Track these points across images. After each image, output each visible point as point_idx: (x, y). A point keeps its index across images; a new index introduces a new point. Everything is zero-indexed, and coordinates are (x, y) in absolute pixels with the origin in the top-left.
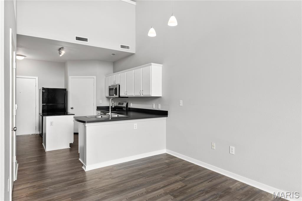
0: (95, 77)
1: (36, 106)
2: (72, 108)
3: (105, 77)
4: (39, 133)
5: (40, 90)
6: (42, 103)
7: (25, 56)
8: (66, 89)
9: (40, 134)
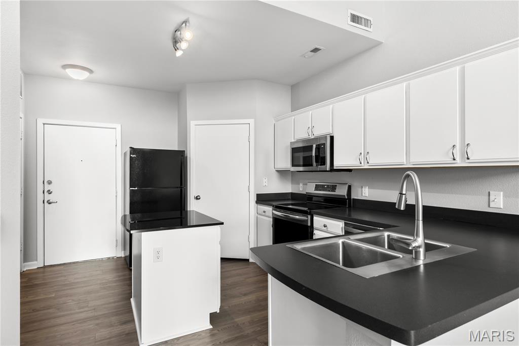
0: (251, 121)
1: (117, 192)
2: (197, 198)
3: (274, 122)
4: (123, 256)
5: (125, 154)
6: (130, 187)
7: (91, 71)
8: (184, 151)
9: (125, 257)
